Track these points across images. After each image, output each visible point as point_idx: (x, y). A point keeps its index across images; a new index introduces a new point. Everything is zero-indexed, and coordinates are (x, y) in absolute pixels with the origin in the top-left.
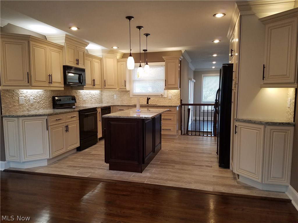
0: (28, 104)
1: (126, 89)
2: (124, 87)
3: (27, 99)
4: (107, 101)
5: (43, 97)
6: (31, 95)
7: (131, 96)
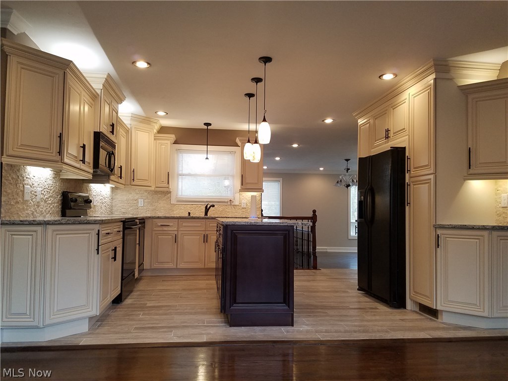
0: (34, 202)
1: (168, 188)
2: (166, 185)
3: (33, 191)
4: (122, 210)
5: (51, 190)
6: (38, 185)
7: (173, 201)
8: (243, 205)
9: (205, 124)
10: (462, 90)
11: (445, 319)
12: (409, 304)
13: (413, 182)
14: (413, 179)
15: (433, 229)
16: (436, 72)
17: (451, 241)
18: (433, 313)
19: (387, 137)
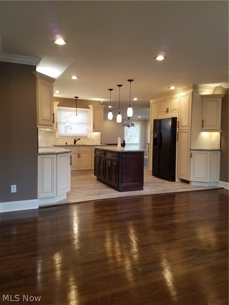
1: (56, 130)
2: (55, 128)
7: (57, 137)
8: (92, 138)
9: (75, 97)
10: (201, 97)
11: (192, 184)
12: (177, 179)
13: (180, 132)
14: (180, 131)
15: (189, 151)
16: (193, 89)
17: (196, 155)
18: (187, 182)
19: (167, 112)
